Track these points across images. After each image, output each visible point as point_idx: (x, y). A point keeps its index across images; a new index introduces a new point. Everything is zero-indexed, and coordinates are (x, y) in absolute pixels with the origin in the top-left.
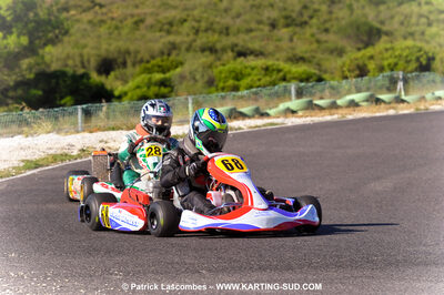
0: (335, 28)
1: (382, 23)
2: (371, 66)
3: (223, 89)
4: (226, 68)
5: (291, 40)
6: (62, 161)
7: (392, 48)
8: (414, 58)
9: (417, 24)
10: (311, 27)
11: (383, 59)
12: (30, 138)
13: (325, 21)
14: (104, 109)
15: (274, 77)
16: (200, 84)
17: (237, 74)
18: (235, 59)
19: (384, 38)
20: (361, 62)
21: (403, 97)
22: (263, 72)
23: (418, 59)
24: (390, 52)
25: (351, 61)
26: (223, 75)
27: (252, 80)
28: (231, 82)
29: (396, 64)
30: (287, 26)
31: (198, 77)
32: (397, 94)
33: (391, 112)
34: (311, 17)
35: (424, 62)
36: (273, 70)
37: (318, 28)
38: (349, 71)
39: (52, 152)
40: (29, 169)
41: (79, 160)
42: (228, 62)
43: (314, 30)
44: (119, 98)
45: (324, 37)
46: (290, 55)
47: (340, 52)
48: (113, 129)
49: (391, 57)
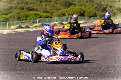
0: (59, 3)
1: (73, 1)
2: (66, 14)
3: (22, 20)
4: (24, 14)
5: (46, 6)
7: (73, 9)
8: (79, 12)
9: (83, 2)
10: (52, 2)
11: (70, 12)
13: (56, 1)
15: (38, 17)
16: (16, 19)
17: (27, 16)
18: (26, 11)
19: (73, 6)
20: (63, 13)
22: (34, 15)
23: (80, 12)
25: (61, 12)
26: (23, 16)
27: (31, 18)
28: (25, 18)
30: (45, 2)
31: (15, 16)
35: (82, 13)
36: (37, 15)
38: (60, 15)
42: (24, 12)
43: (53, 3)
45: (55, 5)
46: (44, 10)
47: (59, 9)
49: (72, 11)
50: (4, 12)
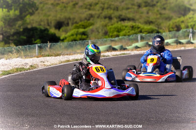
0: (168, 8)
1: (191, 5)
2: (183, 26)
3: (112, 36)
4: (113, 26)
5: (148, 13)
6: (20, 71)
7: (192, 17)
10: (157, 7)
11: (188, 22)
12: (8, 60)
13: (164, 4)
14: (49, 46)
15: (136, 31)
16: (100, 34)
17: (118, 29)
18: (117, 22)
19: (191, 12)
20: (178, 24)
21: (192, 41)
22: (131, 29)
24: (191, 19)
25: (173, 23)
26: (112, 30)
27: (126, 32)
29: (194, 25)
30: (146, 6)
31: (100, 31)
32: (189, 40)
33: (183, 48)
34: (157, 2)
36: (136, 28)
37: (161, 8)
38: (173, 28)
39: (17, 67)
40: (4, 75)
41: (29, 71)
42: (114, 23)
43: (159, 8)
44: (63, 40)
45: (163, 12)
46: (146, 20)
47: (169, 19)
48: (48, 56)
49: (192, 21)
50: (80, 23)
